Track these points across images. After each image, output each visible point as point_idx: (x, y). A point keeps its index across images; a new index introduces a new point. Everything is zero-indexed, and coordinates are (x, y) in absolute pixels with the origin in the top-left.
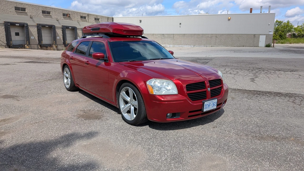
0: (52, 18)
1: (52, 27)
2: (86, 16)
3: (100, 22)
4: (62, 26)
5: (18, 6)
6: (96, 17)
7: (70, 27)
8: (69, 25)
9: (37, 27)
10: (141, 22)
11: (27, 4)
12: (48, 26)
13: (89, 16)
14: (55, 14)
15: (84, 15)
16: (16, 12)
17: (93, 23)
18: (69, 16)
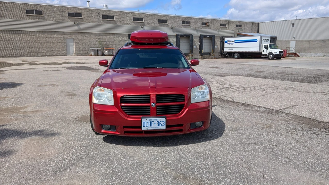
0: (191, 28)
1: (190, 36)
2: (227, 23)
3: (242, 28)
4: (200, 35)
5: (161, 19)
6: (238, 24)
7: (208, 35)
8: (207, 34)
9: (176, 37)
10: (294, 26)
11: (169, 16)
12: (186, 36)
13: (230, 23)
14: (194, 23)
15: (224, 23)
16: (159, 24)
17: (234, 30)
18: (208, 25)
